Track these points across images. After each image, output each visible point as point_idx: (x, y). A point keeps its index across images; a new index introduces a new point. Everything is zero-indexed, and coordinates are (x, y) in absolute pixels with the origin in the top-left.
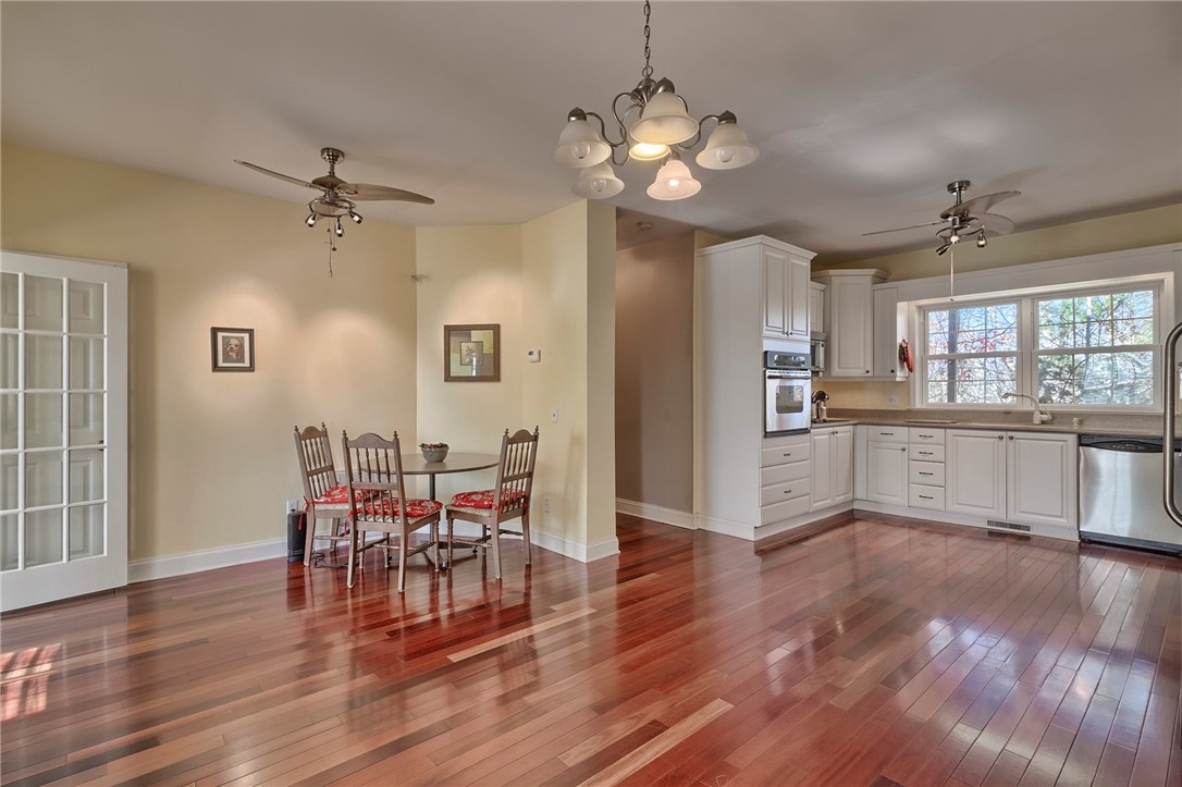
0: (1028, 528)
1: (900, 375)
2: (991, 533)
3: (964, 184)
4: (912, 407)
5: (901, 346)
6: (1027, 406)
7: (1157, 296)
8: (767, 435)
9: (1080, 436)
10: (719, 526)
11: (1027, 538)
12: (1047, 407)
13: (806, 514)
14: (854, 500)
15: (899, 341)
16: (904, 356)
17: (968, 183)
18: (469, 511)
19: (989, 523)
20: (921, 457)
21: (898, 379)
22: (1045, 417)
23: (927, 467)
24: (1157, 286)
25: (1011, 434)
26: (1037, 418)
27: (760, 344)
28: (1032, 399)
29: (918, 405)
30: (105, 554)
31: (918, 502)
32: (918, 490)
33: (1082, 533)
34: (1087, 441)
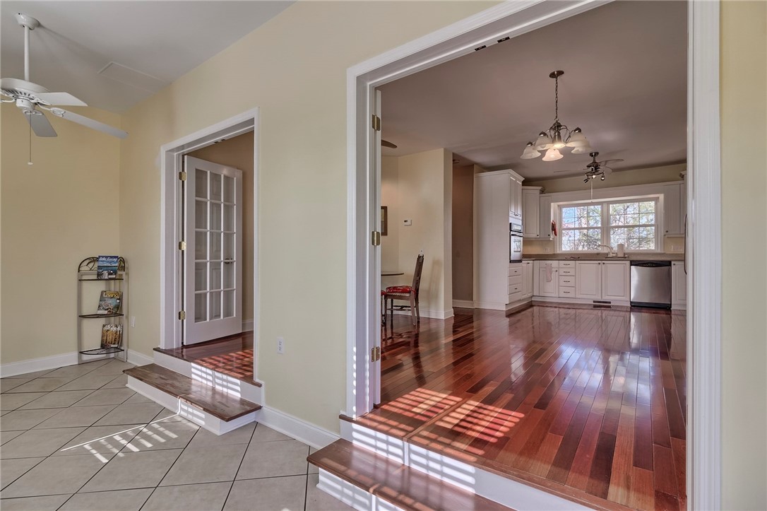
0: (610, 303)
1: (552, 236)
2: (595, 306)
3: (597, 154)
4: (555, 253)
5: (552, 223)
6: (606, 251)
7: (656, 204)
8: (511, 262)
9: (631, 261)
10: (486, 305)
11: (610, 307)
13: (520, 301)
14: (533, 296)
15: (552, 221)
16: (554, 229)
17: (598, 153)
18: (398, 294)
19: (594, 302)
20: (564, 274)
21: (550, 239)
23: (567, 279)
24: (656, 200)
25: (603, 262)
27: (508, 221)
28: (608, 247)
29: (558, 252)
30: (235, 316)
31: (562, 294)
32: (562, 289)
33: (631, 302)
34: (633, 263)
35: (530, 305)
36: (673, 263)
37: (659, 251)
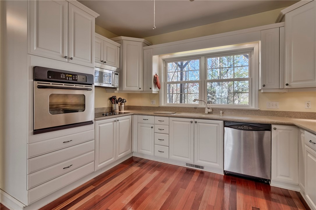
0: (202, 167)
1: (154, 90)
2: (188, 170)
4: (160, 105)
5: (154, 77)
6: (203, 105)
9: (225, 122)
11: (202, 173)
12: (211, 106)
13: (93, 173)
14: (132, 153)
15: (154, 74)
16: (156, 83)
19: (187, 164)
20: (159, 131)
21: (153, 92)
22: (210, 110)
23: (162, 136)
25: (196, 120)
26: (207, 111)
28: (205, 102)
29: (163, 105)
31: (158, 154)
32: (158, 148)
33: (224, 171)
34: (227, 124)
35: (131, 161)
36: (273, 126)
37: (253, 107)
